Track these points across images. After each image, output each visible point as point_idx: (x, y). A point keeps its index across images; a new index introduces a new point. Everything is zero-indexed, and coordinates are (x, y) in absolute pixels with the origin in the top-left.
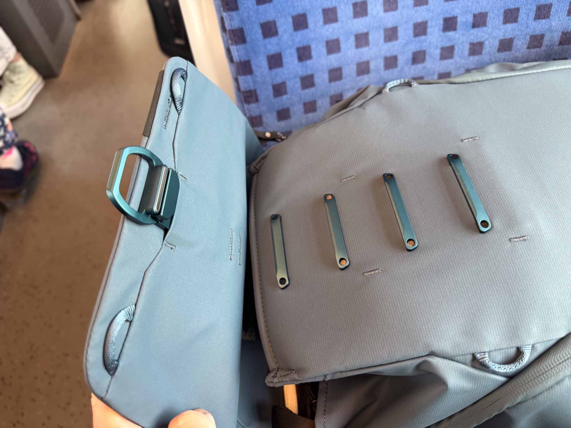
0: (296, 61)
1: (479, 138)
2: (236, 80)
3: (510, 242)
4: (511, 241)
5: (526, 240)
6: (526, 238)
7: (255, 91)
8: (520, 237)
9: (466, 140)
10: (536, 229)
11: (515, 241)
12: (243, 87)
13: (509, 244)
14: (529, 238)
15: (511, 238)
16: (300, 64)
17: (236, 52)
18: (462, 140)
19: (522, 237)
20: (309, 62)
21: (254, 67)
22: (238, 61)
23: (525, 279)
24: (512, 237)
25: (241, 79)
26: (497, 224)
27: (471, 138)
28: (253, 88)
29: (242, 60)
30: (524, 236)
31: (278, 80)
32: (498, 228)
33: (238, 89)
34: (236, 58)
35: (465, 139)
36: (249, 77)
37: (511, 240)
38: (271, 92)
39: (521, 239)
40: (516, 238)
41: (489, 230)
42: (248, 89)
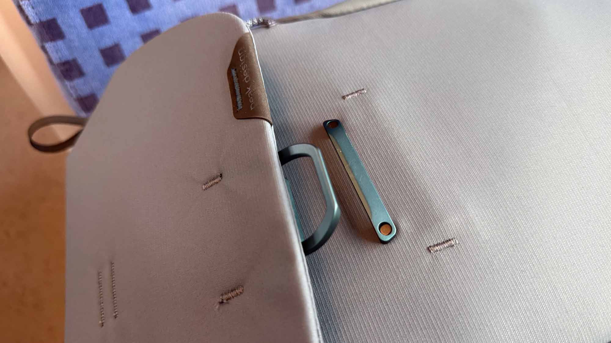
0: (128, 13)
1: (368, 90)
2: (43, 48)
3: (429, 254)
4: (430, 251)
5: (453, 245)
6: (453, 243)
7: (75, 61)
8: (444, 243)
9: (350, 97)
10: (466, 224)
11: (437, 251)
12: (56, 59)
13: (428, 258)
14: (457, 242)
15: (430, 247)
16: (136, 17)
17: (30, 8)
18: (344, 97)
19: (447, 241)
20: (148, 13)
21: (64, 28)
22: (38, 21)
23: (460, 314)
24: (432, 244)
25: (48, 46)
26: (405, 225)
27: (356, 92)
28: (70, 58)
29: (44, 19)
30: (450, 240)
31: (107, 42)
32: (409, 232)
33: (50, 61)
34: (33, 18)
35: (348, 95)
36: (60, 43)
37: (430, 249)
38: (99, 60)
39: (446, 245)
40: (437, 245)
41: (394, 237)
42: (63, 60)
